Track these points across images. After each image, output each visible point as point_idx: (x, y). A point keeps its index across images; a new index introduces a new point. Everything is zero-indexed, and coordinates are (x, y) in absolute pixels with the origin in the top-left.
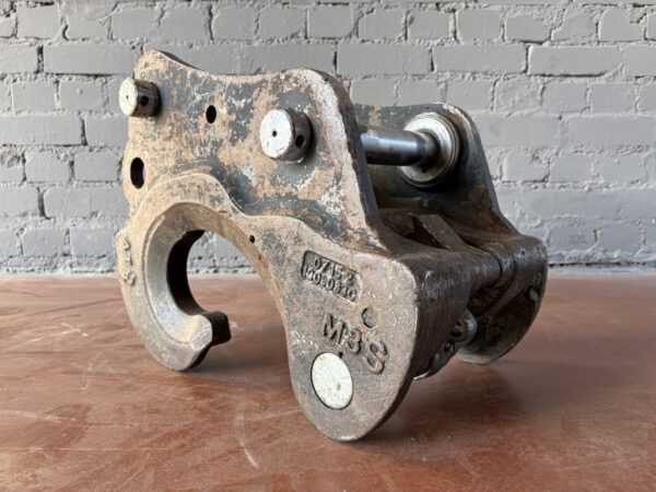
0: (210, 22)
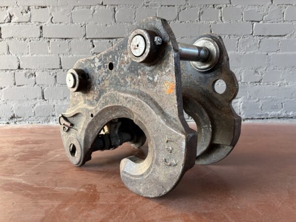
0: (114, 15)
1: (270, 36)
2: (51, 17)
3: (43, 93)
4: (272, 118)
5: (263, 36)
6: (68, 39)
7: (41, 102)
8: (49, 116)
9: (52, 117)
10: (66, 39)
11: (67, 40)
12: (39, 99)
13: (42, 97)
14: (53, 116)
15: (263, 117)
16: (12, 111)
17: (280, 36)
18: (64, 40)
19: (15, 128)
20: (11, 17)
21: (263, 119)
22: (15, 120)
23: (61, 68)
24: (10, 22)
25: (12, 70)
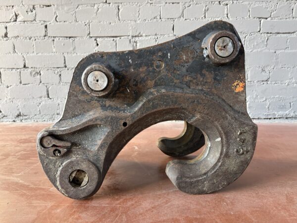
1: (278, 33)
3: (48, 91)
7: (46, 100)
10: (70, 37)
12: (45, 97)
13: (47, 96)
15: (270, 117)
16: (18, 110)
19: (21, 126)
20: (16, 16)
22: (21, 118)
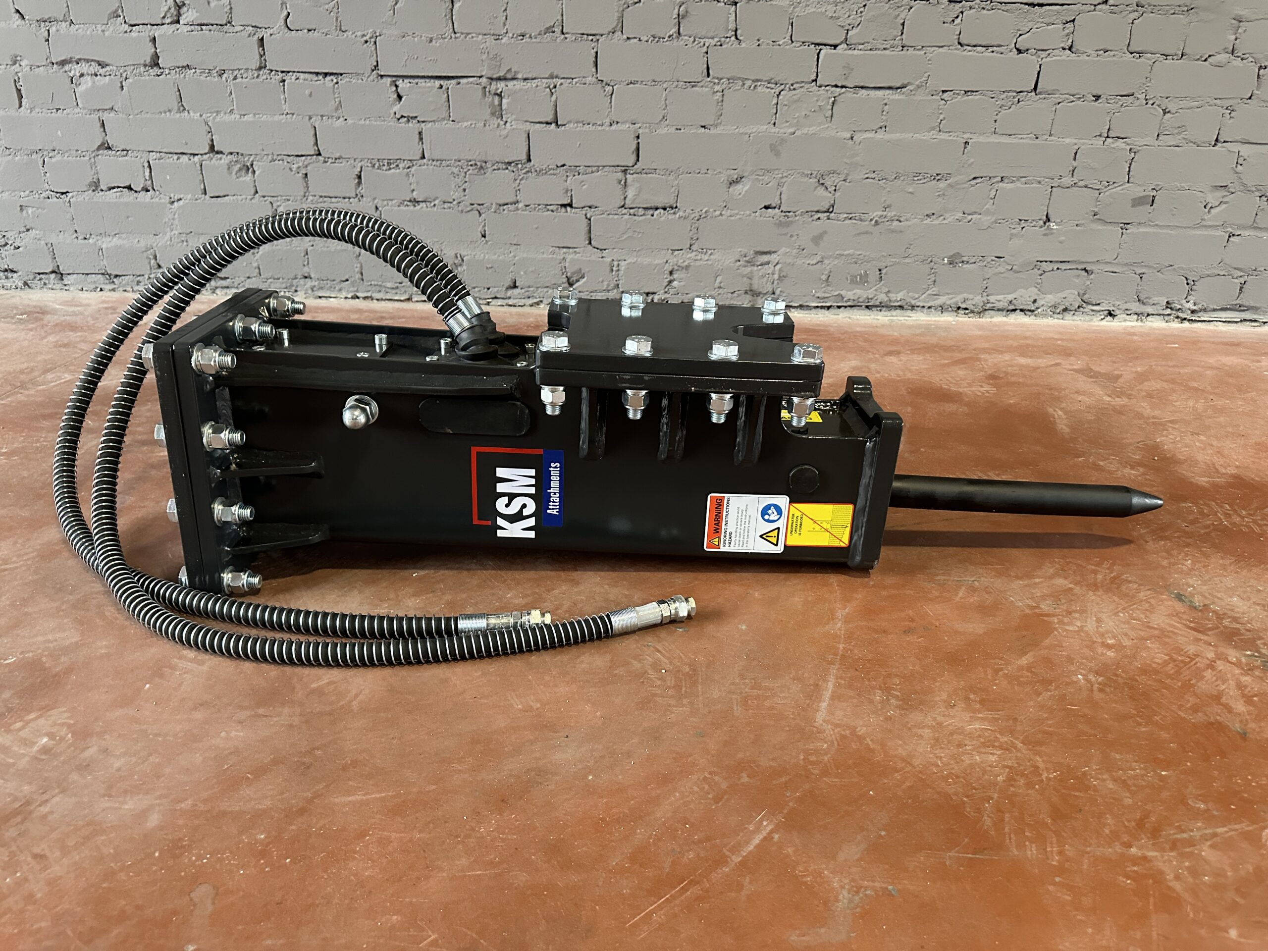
2: (285, 13)
4: (851, 306)
5: (842, 87)
6: (332, 74)
8: (296, 278)
9: (302, 282)
11: (328, 78)
14: (306, 277)
17: (890, 88)
18: (321, 77)
21: (829, 308)
23: (320, 154)
24: (178, 22)
25: (195, 155)
